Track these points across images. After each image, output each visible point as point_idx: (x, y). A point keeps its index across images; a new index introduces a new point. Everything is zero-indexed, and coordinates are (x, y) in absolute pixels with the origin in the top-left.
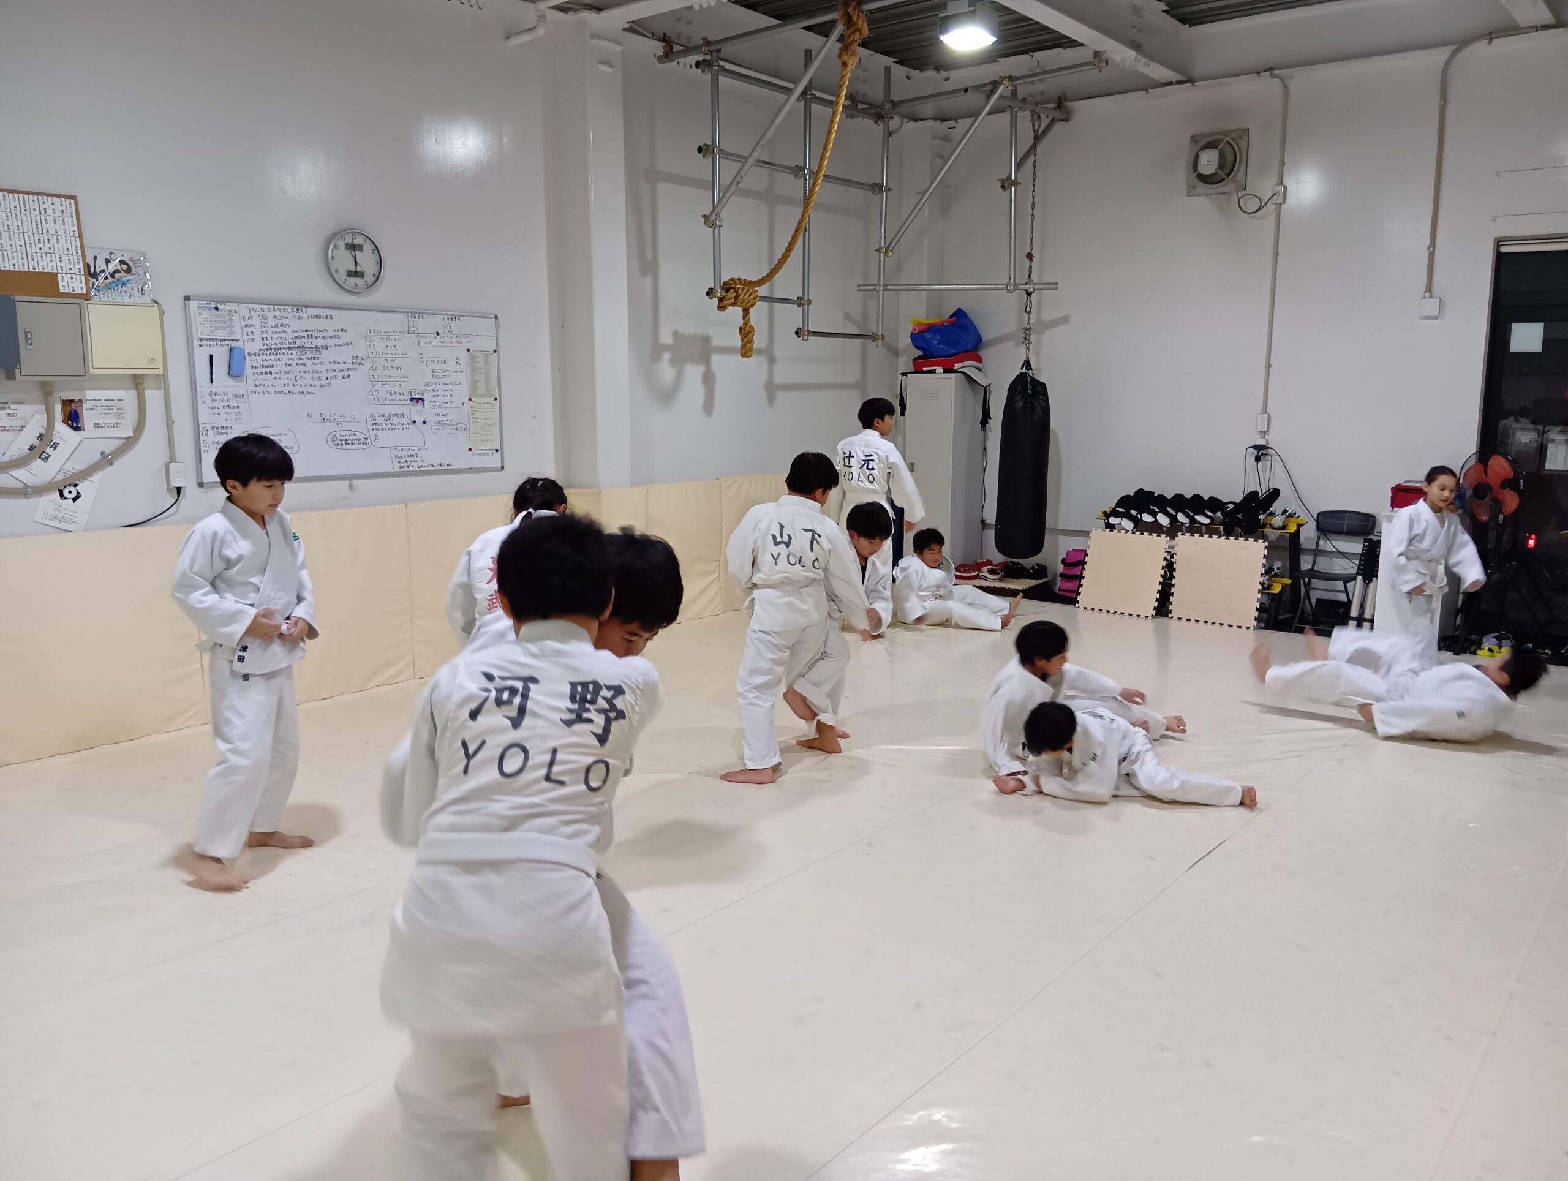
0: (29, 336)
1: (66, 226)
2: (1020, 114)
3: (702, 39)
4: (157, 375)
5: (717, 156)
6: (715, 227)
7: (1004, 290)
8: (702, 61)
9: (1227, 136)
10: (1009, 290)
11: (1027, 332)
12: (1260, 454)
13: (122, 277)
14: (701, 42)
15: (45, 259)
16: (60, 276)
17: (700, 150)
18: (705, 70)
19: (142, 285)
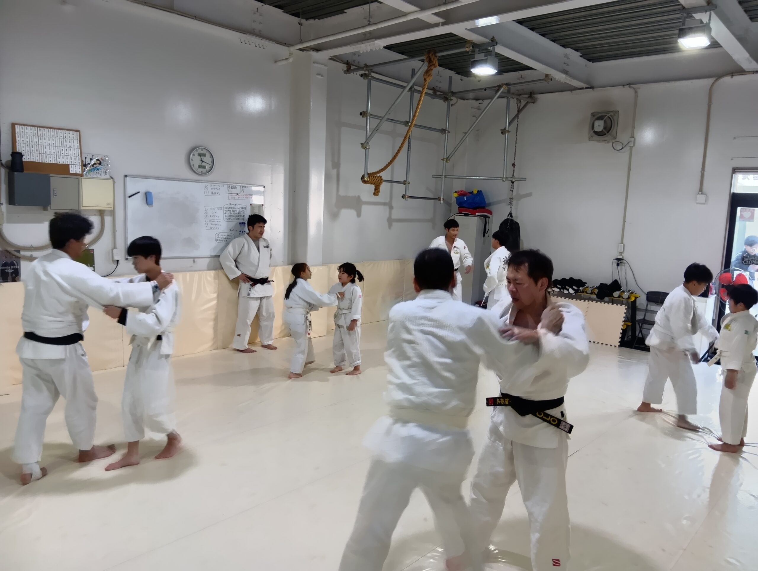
0: (55, 192)
1: (75, 144)
2: (511, 99)
3: (364, 64)
4: (110, 210)
5: (369, 117)
6: (366, 149)
7: (501, 180)
8: (364, 74)
9: (608, 114)
10: (503, 180)
11: (511, 200)
12: (619, 262)
13: (97, 167)
14: (364, 66)
15: (64, 158)
16: (70, 166)
17: (361, 114)
18: (365, 78)
19: (105, 170)
